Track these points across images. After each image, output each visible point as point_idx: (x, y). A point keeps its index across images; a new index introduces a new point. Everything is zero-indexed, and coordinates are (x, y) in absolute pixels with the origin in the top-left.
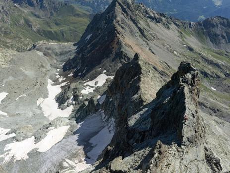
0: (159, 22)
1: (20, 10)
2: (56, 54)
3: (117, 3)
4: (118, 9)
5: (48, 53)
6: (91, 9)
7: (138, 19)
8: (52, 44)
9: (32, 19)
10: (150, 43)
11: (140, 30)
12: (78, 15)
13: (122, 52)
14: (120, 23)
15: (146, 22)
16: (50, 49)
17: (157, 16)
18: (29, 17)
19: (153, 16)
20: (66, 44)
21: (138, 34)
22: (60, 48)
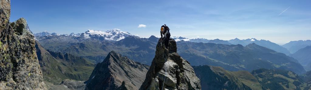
0: (136, 68)
1: (55, 60)
2: (75, 87)
3: (110, 55)
4: (111, 59)
5: (70, 86)
6: (95, 61)
7: (124, 65)
8: (73, 81)
9: (62, 66)
10: (132, 80)
11: (125, 72)
12: (88, 65)
13: (115, 85)
14: (113, 67)
15: (129, 67)
16: (71, 84)
17: (135, 64)
18: (60, 65)
19: (133, 63)
20: (81, 81)
21: (124, 74)
22: (77, 84)
